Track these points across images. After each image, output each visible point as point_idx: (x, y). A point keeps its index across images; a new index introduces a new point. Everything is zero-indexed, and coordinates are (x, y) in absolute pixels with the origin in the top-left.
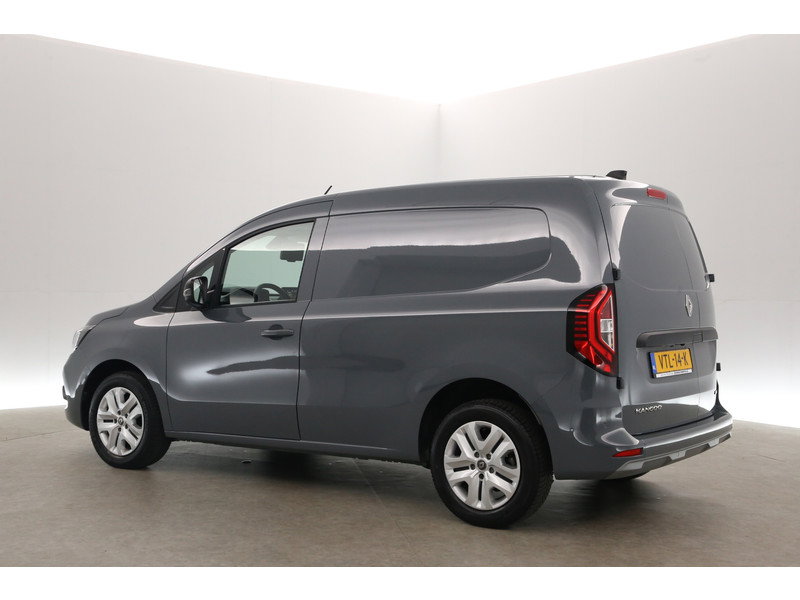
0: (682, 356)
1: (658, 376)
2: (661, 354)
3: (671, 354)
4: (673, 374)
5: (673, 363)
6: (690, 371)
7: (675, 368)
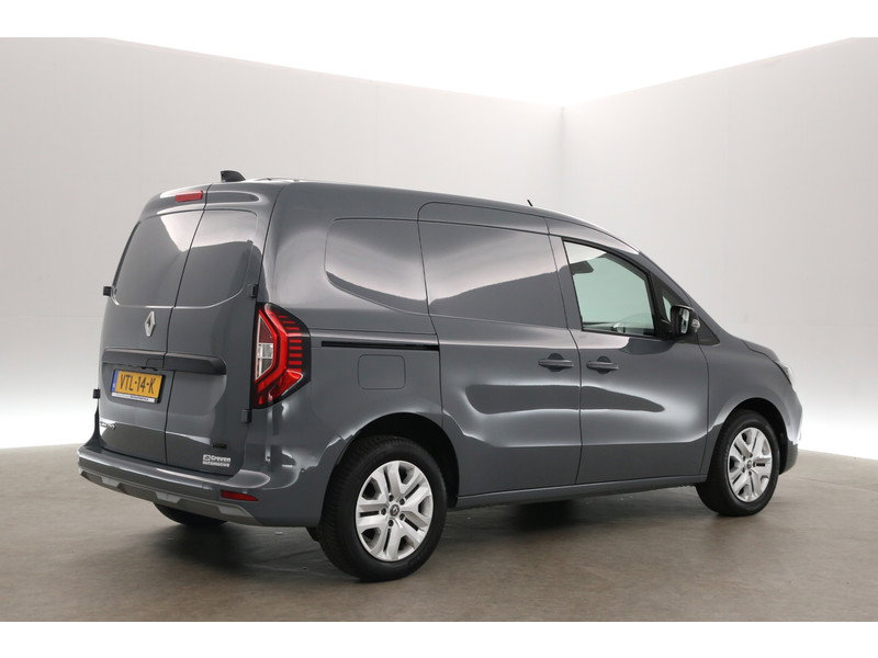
0: (148, 381)
1: (114, 394)
2: (125, 373)
3: (136, 377)
4: (129, 397)
5: (135, 386)
6: (153, 401)
7: (135, 392)
